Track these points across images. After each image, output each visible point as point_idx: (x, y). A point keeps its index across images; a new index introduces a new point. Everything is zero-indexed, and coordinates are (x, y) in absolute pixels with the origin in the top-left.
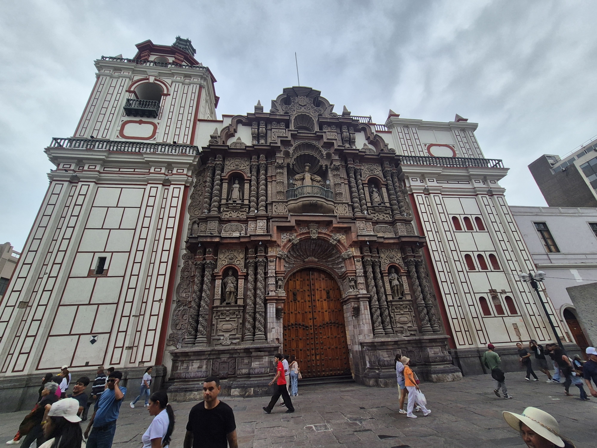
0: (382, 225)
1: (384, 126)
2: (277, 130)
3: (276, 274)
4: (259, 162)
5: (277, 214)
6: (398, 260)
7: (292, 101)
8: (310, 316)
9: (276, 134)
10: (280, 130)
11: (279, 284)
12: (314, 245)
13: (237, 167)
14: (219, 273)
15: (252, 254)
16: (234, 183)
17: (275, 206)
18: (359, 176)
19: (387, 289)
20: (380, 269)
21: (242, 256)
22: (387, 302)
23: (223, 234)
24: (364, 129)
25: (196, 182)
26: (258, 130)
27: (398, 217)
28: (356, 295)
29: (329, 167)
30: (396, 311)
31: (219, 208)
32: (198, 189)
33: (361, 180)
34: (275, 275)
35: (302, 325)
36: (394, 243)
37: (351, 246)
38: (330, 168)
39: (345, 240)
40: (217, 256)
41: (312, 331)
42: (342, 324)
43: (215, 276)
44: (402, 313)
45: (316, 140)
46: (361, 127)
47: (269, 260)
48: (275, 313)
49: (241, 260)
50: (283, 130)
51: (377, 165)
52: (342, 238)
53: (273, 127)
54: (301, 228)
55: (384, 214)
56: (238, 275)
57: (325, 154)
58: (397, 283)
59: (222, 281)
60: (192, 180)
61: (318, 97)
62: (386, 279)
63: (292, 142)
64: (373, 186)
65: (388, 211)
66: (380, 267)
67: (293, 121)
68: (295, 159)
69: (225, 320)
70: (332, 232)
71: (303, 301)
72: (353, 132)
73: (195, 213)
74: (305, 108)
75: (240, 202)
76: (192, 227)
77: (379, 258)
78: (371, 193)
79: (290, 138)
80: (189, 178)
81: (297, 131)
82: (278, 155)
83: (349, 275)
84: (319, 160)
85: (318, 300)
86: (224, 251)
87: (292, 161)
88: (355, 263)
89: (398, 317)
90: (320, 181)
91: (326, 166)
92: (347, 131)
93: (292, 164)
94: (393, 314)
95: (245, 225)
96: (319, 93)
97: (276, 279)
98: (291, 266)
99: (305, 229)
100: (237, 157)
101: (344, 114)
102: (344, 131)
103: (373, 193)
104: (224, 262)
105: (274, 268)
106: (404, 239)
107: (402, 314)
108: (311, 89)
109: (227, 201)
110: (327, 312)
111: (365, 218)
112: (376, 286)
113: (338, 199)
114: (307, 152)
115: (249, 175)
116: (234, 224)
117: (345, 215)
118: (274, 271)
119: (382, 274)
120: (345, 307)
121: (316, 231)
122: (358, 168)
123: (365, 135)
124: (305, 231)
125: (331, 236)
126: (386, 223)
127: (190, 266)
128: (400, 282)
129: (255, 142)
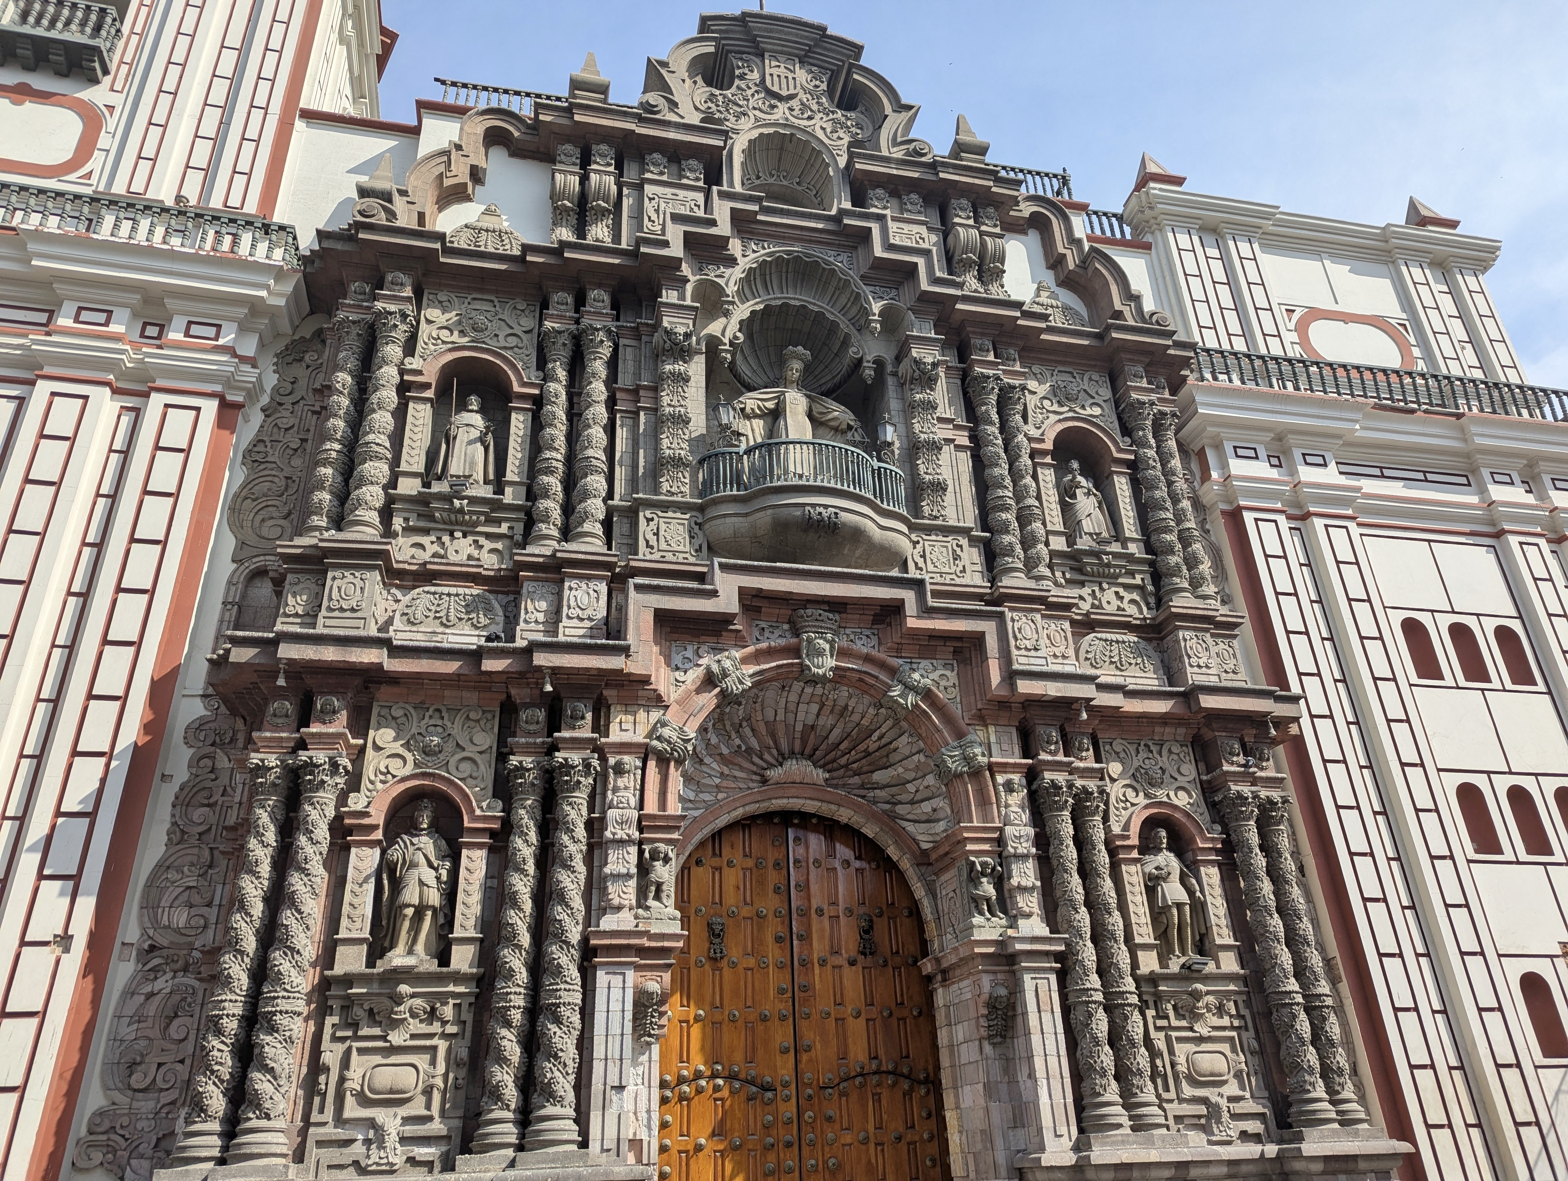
0: (1113, 637)
1: (1120, 218)
2: (669, 191)
3: (641, 830)
4: (586, 321)
5: (657, 556)
6: (1181, 794)
7: (737, 72)
8: (782, 1035)
9: (663, 206)
10: (682, 193)
11: (653, 877)
12: (815, 708)
13: (479, 335)
14: (366, 814)
15: (534, 734)
16: (463, 407)
17: (649, 520)
18: (1018, 417)
19: (1133, 919)
20: (1107, 830)
21: (486, 739)
22: (1137, 979)
23: (400, 635)
24: (1038, 223)
25: (276, 390)
26: (582, 183)
27: (1182, 603)
28: (1001, 944)
29: (889, 368)
30: (1175, 1023)
31: (386, 514)
32: (284, 423)
33: (1026, 435)
34: (636, 835)
35: (742, 1076)
36: (1163, 719)
37: (981, 719)
38: (895, 374)
39: (954, 692)
40: (365, 736)
41: (789, 1110)
42: (926, 1081)
43: (350, 830)
44: (1204, 1031)
45: (840, 247)
46: (1026, 209)
47: (612, 761)
48: (629, 1015)
49: (477, 758)
50: (691, 195)
51: (1095, 377)
52: (943, 683)
53: (648, 175)
54: (763, 624)
55: (1121, 591)
56: (461, 830)
57: (876, 311)
58: (1182, 896)
59: (383, 852)
60: (259, 378)
61: (851, 65)
62: (1133, 875)
63: (735, 247)
64: (1075, 465)
65: (1139, 577)
66: (1106, 819)
67: (738, 159)
68: (741, 322)
69: (380, 1044)
70: (898, 652)
71: (751, 962)
72: (997, 230)
73: (265, 532)
74: (791, 109)
75: (486, 492)
76: (244, 596)
77: (1102, 779)
78: (1066, 493)
79: (724, 228)
80: (247, 368)
81: (758, 200)
82: (669, 296)
83: (970, 847)
84: (847, 336)
85: (823, 963)
86: (397, 712)
87: (729, 334)
88: (997, 793)
89: (1182, 1051)
90: (850, 427)
91: (879, 363)
92: (971, 222)
93: (731, 344)
94: (1162, 1035)
95: (505, 599)
96: (858, 49)
97: (641, 852)
98: (707, 797)
99: (777, 633)
100: (481, 290)
101: (959, 148)
102: (957, 220)
103: (1074, 496)
104: (399, 762)
105: (633, 802)
106: (1208, 702)
107: (1201, 1040)
108: (824, 29)
109: (427, 485)
110: (862, 1021)
111: (1042, 600)
112: (1092, 903)
113: (926, 510)
114: (796, 298)
115: (534, 376)
116: (453, 590)
117: (958, 581)
118: (635, 814)
119: (1112, 852)
120: (941, 997)
121: (831, 643)
122: (1017, 383)
123: (1044, 246)
124: (782, 642)
125: (893, 672)
126: (1127, 626)
127: (224, 780)
128: (1191, 893)
129: (566, 234)
